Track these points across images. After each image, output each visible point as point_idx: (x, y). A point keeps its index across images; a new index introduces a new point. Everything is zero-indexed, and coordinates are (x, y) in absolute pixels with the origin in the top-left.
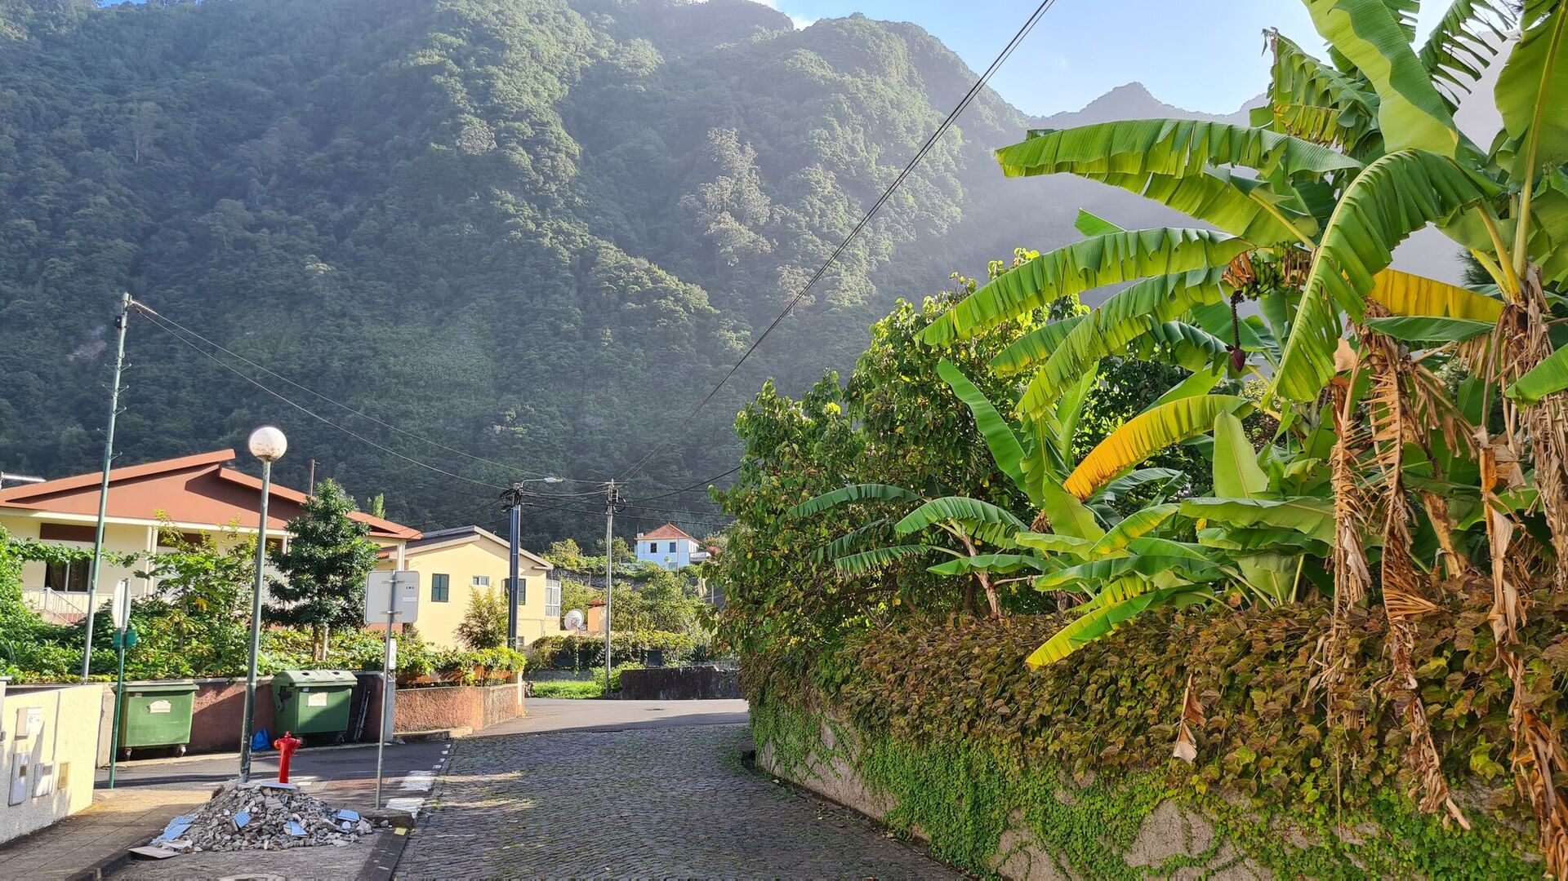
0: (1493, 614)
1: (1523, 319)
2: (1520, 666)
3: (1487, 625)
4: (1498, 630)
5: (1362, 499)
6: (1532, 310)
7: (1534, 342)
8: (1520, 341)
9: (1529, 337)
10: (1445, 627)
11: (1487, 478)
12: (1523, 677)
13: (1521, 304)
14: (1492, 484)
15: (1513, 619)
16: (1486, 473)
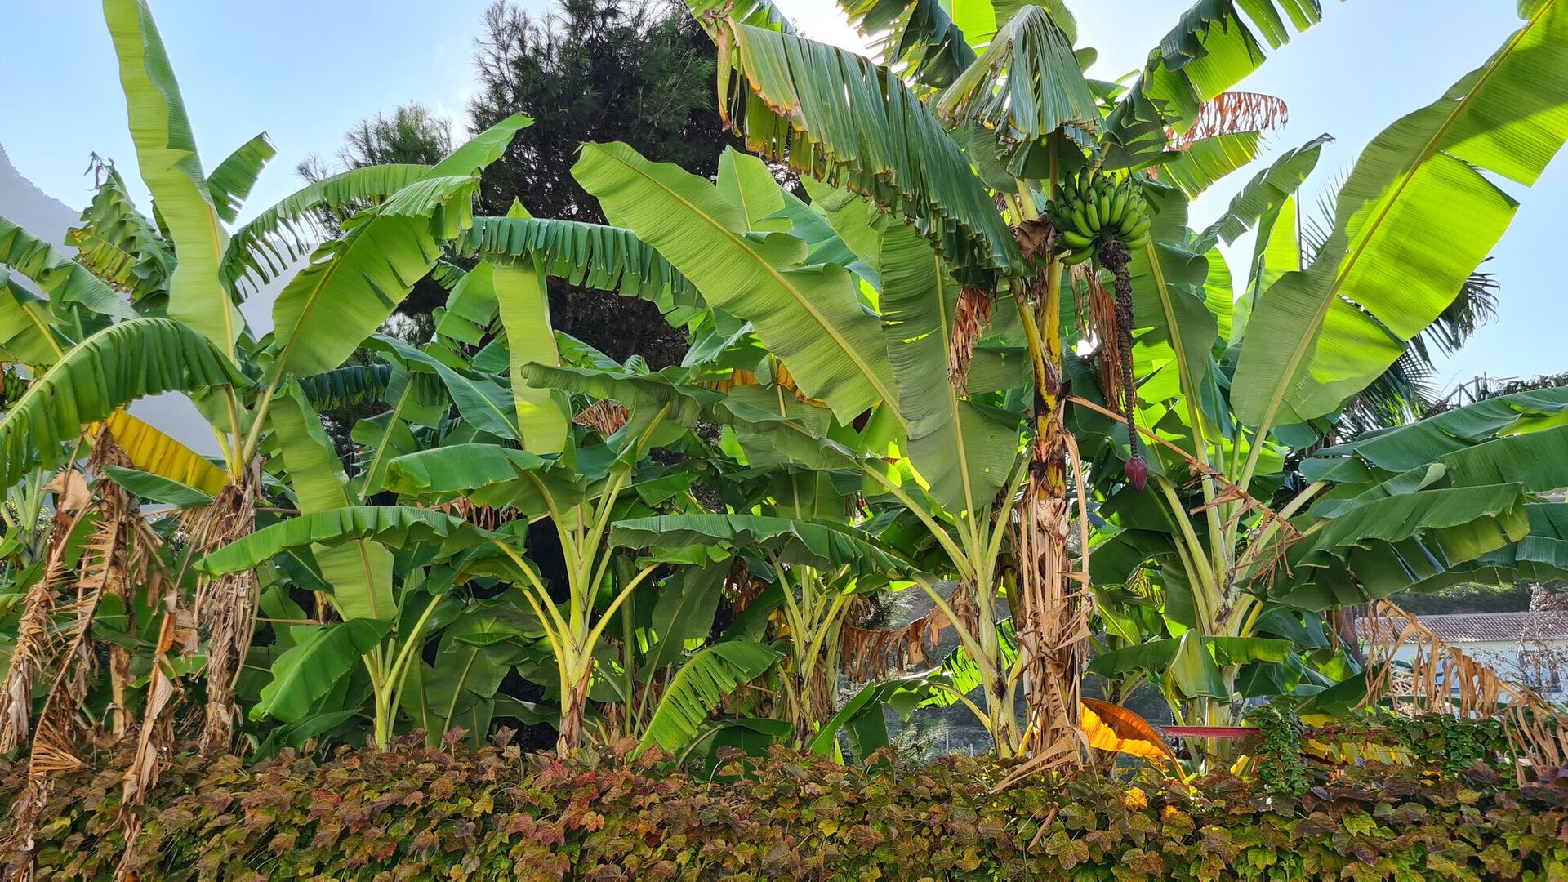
0: (130, 774)
1: (238, 501)
2: (138, 827)
3: (120, 786)
4: (128, 790)
5: (45, 643)
6: (247, 495)
7: (241, 523)
8: (230, 519)
9: (238, 518)
10: (83, 785)
11: (164, 641)
12: (137, 839)
13: (240, 487)
14: (167, 647)
15: (145, 780)
16: (165, 636)
